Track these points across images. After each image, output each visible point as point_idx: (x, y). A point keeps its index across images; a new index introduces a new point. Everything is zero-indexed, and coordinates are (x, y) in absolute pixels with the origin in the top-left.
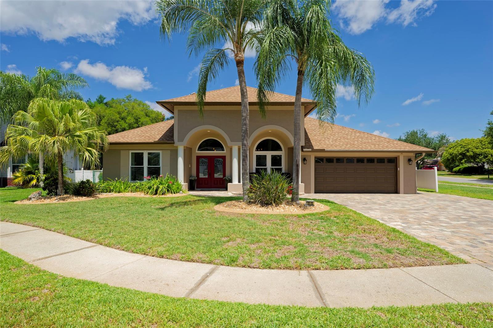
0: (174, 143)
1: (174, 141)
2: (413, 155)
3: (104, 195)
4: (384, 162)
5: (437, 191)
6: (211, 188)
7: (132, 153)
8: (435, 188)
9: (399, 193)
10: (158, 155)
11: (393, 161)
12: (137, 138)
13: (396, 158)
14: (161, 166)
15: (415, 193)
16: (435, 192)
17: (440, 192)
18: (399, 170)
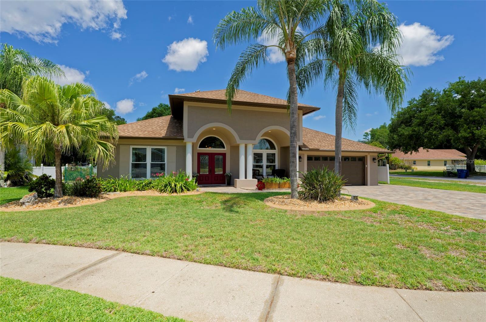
0: (183, 139)
1: (183, 137)
2: (376, 154)
3: (112, 195)
4: (356, 161)
5: (389, 183)
6: (212, 184)
7: (133, 148)
8: (387, 181)
9: (367, 185)
10: (162, 151)
11: (362, 160)
12: (140, 133)
13: (364, 157)
14: (166, 162)
15: (378, 185)
16: (387, 183)
17: (391, 184)
18: (366, 166)
